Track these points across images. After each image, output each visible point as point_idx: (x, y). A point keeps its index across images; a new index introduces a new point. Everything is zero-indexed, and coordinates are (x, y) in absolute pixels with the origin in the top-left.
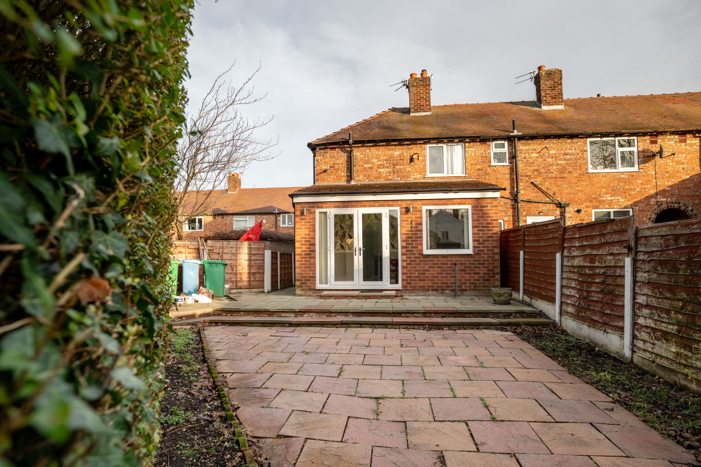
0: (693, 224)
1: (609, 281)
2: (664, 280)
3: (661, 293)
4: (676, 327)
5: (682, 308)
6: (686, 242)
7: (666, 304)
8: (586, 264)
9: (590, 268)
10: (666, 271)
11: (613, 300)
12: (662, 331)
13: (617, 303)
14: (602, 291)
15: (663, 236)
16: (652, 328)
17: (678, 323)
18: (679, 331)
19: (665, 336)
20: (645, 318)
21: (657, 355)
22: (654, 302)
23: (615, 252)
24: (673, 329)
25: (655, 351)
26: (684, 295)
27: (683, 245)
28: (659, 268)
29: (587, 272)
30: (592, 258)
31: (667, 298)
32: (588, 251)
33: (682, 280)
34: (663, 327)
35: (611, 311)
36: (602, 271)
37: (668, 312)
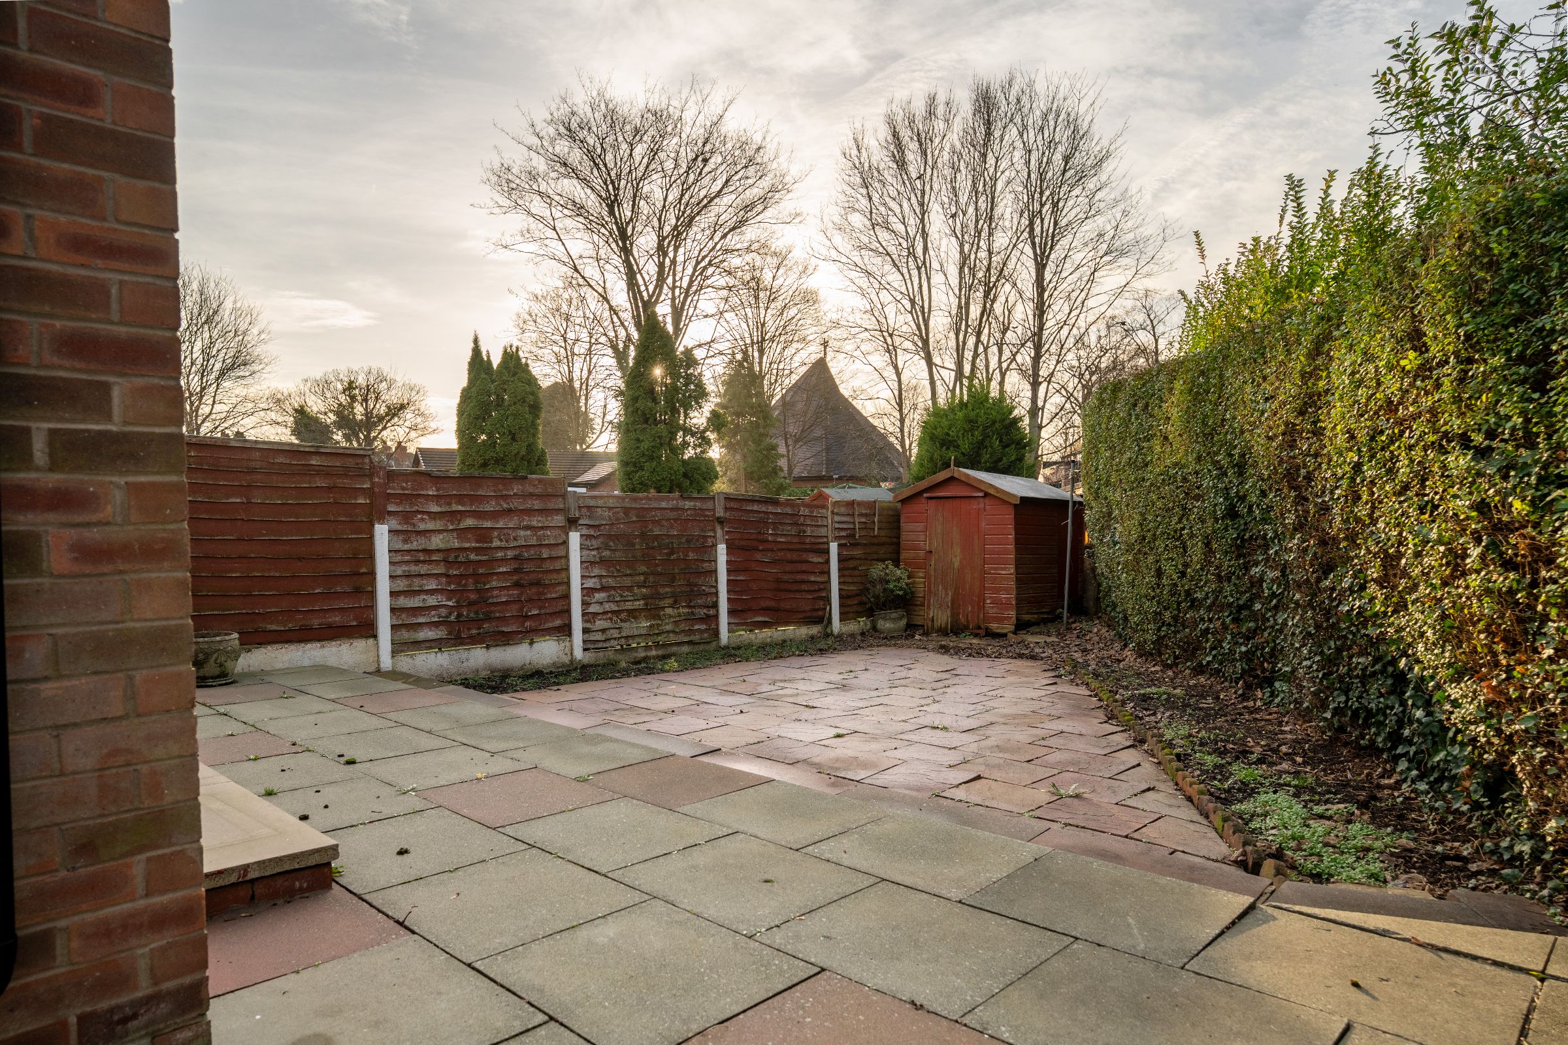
0: (641, 499)
1: (528, 567)
2: (619, 555)
3: (618, 571)
4: (642, 602)
5: (645, 582)
6: (637, 516)
7: (627, 582)
8: (467, 545)
9: (477, 550)
10: (620, 547)
11: (543, 593)
12: (627, 610)
13: (549, 596)
14: (517, 585)
15: (610, 508)
16: (613, 612)
17: (645, 598)
18: (646, 604)
19: (633, 614)
20: (601, 603)
21: (627, 637)
22: (611, 582)
23: (535, 523)
24: (640, 604)
25: (624, 634)
26: (643, 569)
27: (634, 519)
28: (611, 544)
29: (473, 557)
30: (482, 535)
31: (627, 575)
32: (469, 522)
33: (639, 554)
34: (629, 606)
35: (540, 609)
36: (510, 554)
37: (630, 589)
